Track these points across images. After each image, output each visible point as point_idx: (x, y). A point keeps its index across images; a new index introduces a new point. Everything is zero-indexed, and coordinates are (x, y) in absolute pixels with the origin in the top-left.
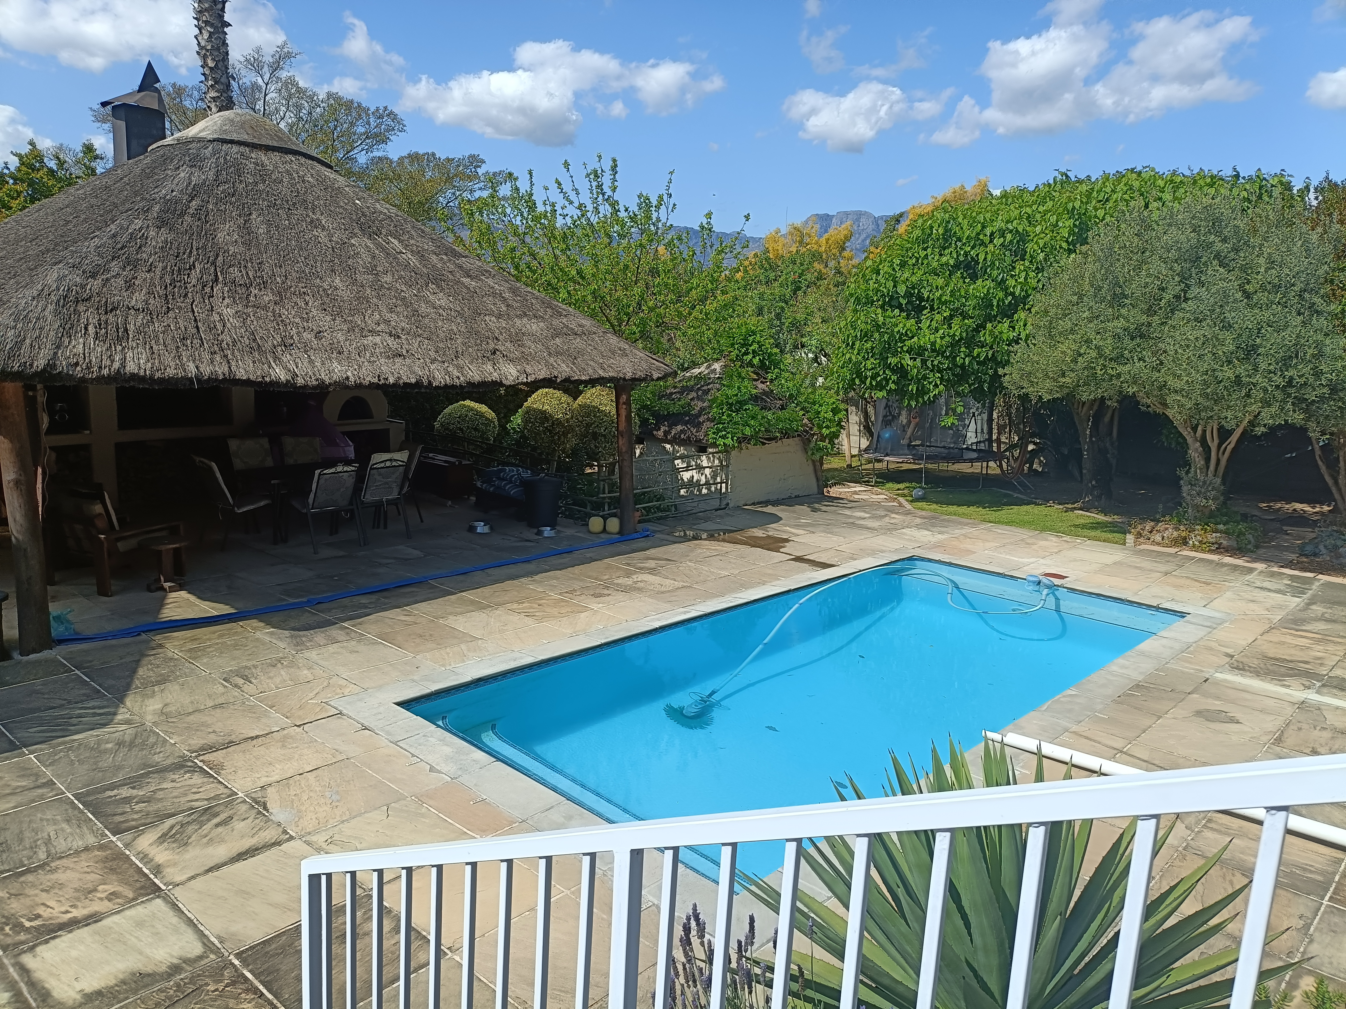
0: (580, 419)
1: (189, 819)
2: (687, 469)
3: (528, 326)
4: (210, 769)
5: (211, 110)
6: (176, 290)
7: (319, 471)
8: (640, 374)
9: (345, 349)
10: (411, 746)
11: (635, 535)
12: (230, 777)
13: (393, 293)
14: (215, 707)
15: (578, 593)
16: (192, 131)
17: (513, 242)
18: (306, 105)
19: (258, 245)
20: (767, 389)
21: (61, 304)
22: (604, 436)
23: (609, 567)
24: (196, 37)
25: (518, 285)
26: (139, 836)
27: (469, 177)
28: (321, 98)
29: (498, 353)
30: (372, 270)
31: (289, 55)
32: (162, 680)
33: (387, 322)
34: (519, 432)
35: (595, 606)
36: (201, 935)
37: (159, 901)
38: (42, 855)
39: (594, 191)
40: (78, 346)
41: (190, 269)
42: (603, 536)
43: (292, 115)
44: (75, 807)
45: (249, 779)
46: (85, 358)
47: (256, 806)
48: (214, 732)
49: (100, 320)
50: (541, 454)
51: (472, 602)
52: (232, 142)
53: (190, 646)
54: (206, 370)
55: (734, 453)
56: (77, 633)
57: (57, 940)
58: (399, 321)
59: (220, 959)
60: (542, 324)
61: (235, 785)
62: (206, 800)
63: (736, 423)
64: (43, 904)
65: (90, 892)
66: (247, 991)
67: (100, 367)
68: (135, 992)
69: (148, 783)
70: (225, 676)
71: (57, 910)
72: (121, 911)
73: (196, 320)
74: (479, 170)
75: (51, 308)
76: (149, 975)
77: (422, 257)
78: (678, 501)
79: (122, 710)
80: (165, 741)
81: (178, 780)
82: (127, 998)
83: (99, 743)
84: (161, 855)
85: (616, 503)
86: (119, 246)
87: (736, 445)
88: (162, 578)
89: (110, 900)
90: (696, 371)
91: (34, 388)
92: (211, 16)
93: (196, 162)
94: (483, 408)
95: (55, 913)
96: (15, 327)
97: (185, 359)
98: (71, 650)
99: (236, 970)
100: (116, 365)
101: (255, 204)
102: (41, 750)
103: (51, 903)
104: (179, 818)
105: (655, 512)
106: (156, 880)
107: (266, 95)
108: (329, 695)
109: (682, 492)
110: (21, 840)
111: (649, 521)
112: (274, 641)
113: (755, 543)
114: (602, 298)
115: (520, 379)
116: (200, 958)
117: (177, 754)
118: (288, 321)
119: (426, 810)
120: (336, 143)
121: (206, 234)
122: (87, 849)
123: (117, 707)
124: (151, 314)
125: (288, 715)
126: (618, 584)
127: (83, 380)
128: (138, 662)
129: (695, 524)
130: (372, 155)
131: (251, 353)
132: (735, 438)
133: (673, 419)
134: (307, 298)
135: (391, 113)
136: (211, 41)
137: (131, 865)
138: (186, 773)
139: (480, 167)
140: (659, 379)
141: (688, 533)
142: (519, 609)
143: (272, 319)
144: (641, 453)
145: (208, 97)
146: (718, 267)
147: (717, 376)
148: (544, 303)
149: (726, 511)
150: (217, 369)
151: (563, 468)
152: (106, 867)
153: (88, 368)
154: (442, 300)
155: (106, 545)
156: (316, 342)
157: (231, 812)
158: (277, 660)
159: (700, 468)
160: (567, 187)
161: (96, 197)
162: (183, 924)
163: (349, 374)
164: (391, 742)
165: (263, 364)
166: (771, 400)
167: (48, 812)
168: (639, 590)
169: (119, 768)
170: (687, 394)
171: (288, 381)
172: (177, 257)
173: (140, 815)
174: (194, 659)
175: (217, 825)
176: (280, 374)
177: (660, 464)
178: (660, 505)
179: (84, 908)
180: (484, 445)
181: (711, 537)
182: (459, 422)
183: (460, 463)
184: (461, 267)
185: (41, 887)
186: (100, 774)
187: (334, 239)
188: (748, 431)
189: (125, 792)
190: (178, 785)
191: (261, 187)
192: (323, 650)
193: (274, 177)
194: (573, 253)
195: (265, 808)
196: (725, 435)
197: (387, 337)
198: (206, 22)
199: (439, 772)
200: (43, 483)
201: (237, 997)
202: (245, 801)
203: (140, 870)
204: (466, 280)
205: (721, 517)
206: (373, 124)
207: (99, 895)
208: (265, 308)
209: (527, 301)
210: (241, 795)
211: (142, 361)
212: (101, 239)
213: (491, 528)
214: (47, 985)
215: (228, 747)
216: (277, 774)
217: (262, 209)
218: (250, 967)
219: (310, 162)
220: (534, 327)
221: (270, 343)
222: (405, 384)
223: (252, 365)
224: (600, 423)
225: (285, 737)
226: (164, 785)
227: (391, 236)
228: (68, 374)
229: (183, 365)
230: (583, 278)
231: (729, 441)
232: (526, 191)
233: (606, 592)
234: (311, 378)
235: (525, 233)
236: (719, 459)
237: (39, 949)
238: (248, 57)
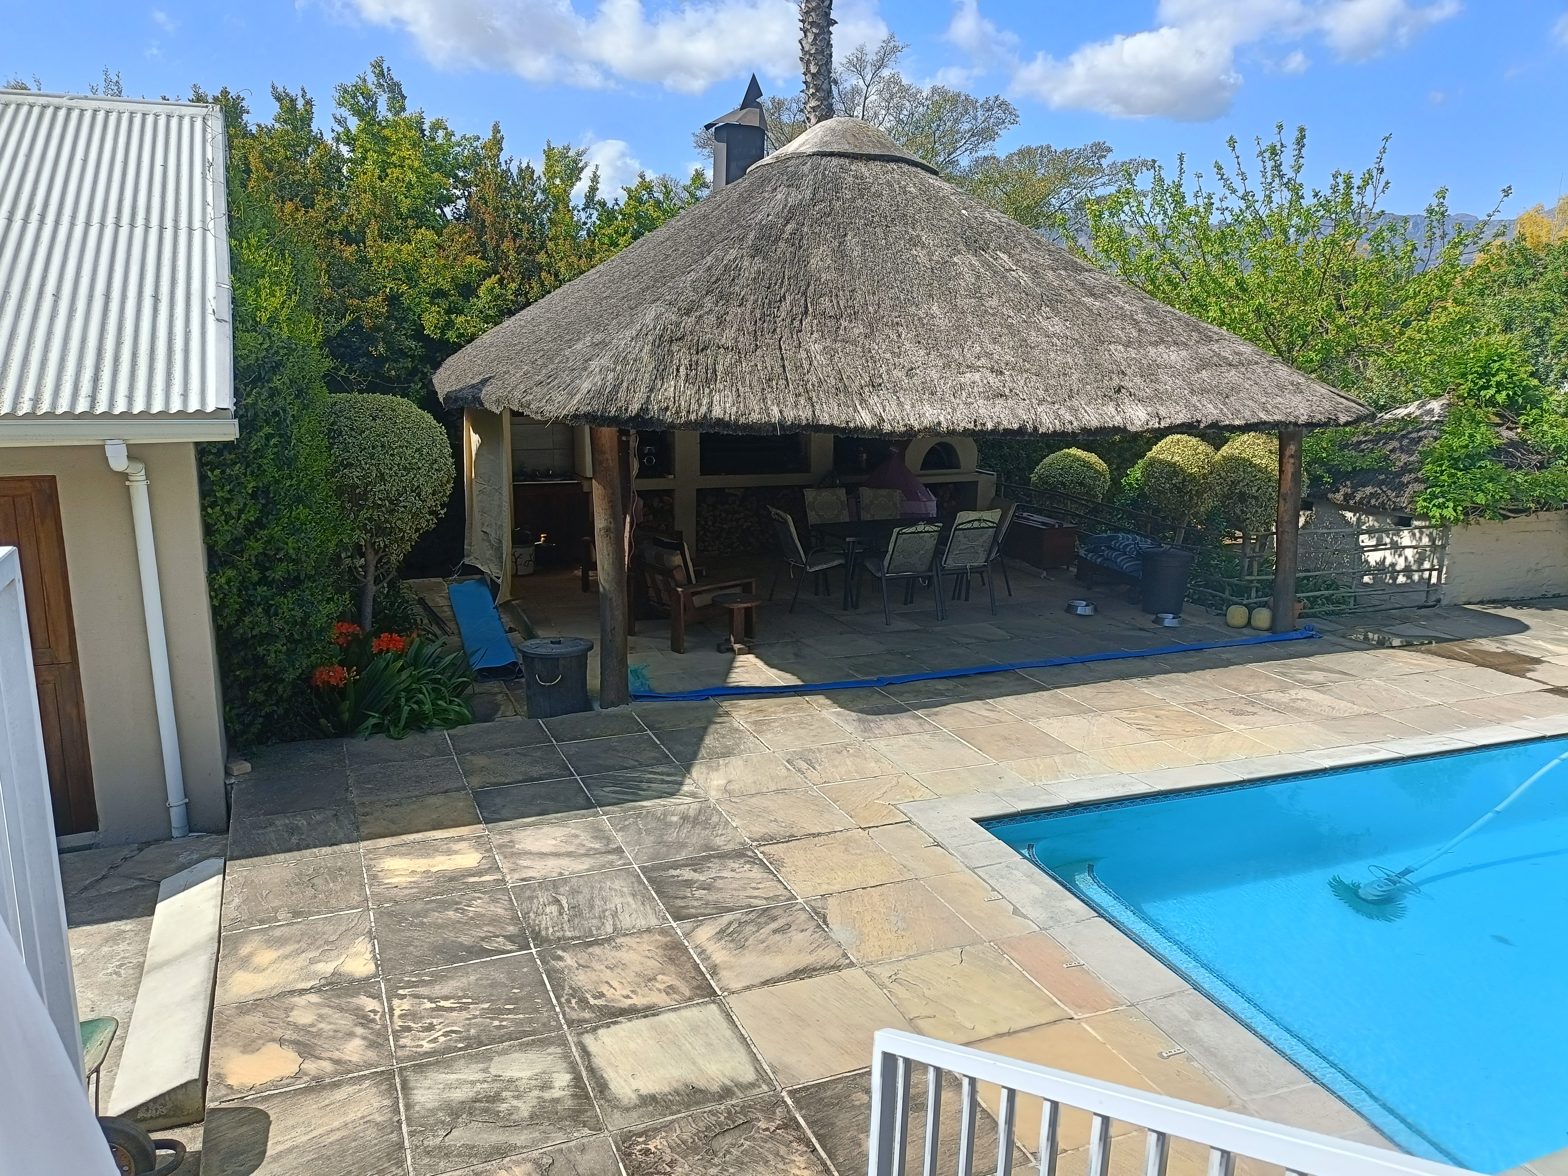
0: (1223, 474)
1: (747, 918)
2: (1375, 548)
3: (1165, 356)
4: (771, 863)
5: (809, 122)
6: (765, 325)
7: (898, 529)
8: (1319, 417)
9: (938, 389)
10: (991, 876)
11: (1294, 635)
12: (790, 877)
13: (998, 320)
14: (777, 791)
15: (1211, 707)
16: (792, 147)
17: (1149, 249)
18: (908, 104)
19: (851, 272)
20: (1516, 438)
21: (657, 344)
22: (1256, 498)
23: (1253, 675)
24: (800, 42)
25: (1156, 303)
26: (698, 926)
27: (1090, 171)
28: (924, 94)
29: (1123, 391)
30: (975, 292)
31: (895, 50)
32: (727, 753)
33: (989, 355)
34: (1137, 489)
35: (1234, 727)
36: (755, 1059)
37: (713, 1007)
38: (609, 929)
39: (1269, 175)
40: (669, 389)
41: (780, 301)
42: (1245, 631)
43: (892, 118)
44: (641, 882)
45: (809, 883)
46: (674, 402)
47: (816, 918)
48: (776, 820)
49: (691, 361)
50: (1164, 519)
51: (1070, 703)
52: (832, 154)
53: (755, 717)
54: (790, 415)
55: (1454, 529)
56: (651, 690)
57: (617, 1026)
58: (1004, 354)
59: (772, 1093)
60: (1184, 353)
61: (795, 887)
62: (765, 898)
63: (1462, 487)
64: (607, 982)
65: (650, 980)
66: (799, 1140)
67: (689, 412)
68: (688, 1107)
69: (709, 867)
70: (788, 757)
71: (619, 992)
72: (679, 1009)
73: (782, 359)
74: (1103, 161)
75: (647, 348)
76: (701, 1091)
77: (1035, 272)
78: (1361, 591)
79: (688, 781)
80: (727, 823)
81: (738, 870)
82: (679, 1112)
83: (665, 814)
84: (719, 954)
85: (1269, 588)
86: (714, 279)
87: (1462, 517)
88: (732, 639)
89: (668, 994)
90: (1401, 412)
91: (627, 433)
92: (817, 15)
93: (793, 181)
94: (1093, 458)
95: (618, 995)
96: (614, 370)
97: (769, 403)
98: (645, 707)
99: (789, 1112)
100: (704, 409)
101: (852, 223)
102: (614, 812)
103: (615, 984)
104: (737, 915)
105: (1323, 604)
106: (712, 982)
107: (866, 98)
108: (898, 797)
109: (1366, 579)
110: (592, 907)
111: (1314, 616)
112: (841, 723)
113: (1484, 660)
114: (1269, 315)
115: (1151, 423)
116: (753, 1085)
117: (738, 840)
118: (878, 357)
119: (1008, 963)
120: (937, 145)
121: (799, 261)
122: (648, 930)
123: (684, 776)
124: (739, 352)
125: (853, 813)
126: (1267, 701)
127: (672, 425)
128: (705, 730)
129: (1386, 626)
130: (976, 156)
131: (837, 395)
132: (1460, 508)
133: (1359, 477)
134: (900, 329)
135: (1003, 103)
136: (815, 44)
137: (689, 959)
138: (746, 862)
139: (1105, 156)
140: (1347, 424)
141: (1370, 635)
142: (1129, 718)
143: (861, 355)
144: (1306, 522)
145: (808, 107)
146: (1453, 266)
147: (1434, 419)
148: (1188, 325)
149: (1436, 610)
150: (801, 413)
151: (1193, 538)
152: (665, 955)
153: (677, 413)
154: (1056, 326)
155: (682, 599)
156: (906, 381)
157: (789, 918)
158: (842, 746)
159: (1397, 548)
160: (1230, 172)
161: (695, 227)
162: (735, 1040)
163: (942, 419)
164: (967, 867)
165: (848, 407)
166: (1523, 454)
167: (617, 882)
168: (1299, 711)
169: (682, 845)
170: (1384, 444)
171: (873, 427)
172: (768, 288)
173: (700, 903)
174: (759, 732)
175: (775, 932)
176: (866, 419)
177: (1335, 539)
178: (1333, 595)
179: (644, 996)
180: (1090, 504)
181: (1407, 645)
182: (1061, 475)
183: (1061, 526)
184: (1083, 284)
185: (606, 963)
186: (665, 849)
187: (934, 258)
188: (1481, 499)
189: (687, 874)
190: (738, 876)
191: (859, 202)
192: (892, 741)
193: (873, 190)
194: (1232, 258)
195: (825, 922)
196: (1444, 503)
197: (988, 374)
198: (812, 24)
199: (1025, 917)
200: (630, 532)
201: (788, 1145)
202: (804, 909)
203: (696, 967)
204: (1088, 300)
205: (1427, 618)
206: (981, 118)
207: (658, 985)
208: (855, 343)
209: (1166, 323)
210: (800, 900)
211: (727, 405)
212: (697, 273)
213: (1095, 610)
214: (605, 1075)
215: (788, 841)
216: (839, 883)
217: (858, 229)
218: (803, 1112)
219: (914, 169)
220: (1174, 356)
221: (857, 383)
222: (1005, 430)
223: (836, 408)
224: (1252, 481)
225: (849, 840)
226: (725, 874)
227: (1000, 250)
228: (658, 419)
229: (767, 409)
230: (1244, 290)
231: (1449, 513)
232: (1174, 182)
233: (1250, 709)
234: (898, 423)
235: (1166, 236)
236: (1430, 536)
237: (601, 1032)
238: (851, 58)
